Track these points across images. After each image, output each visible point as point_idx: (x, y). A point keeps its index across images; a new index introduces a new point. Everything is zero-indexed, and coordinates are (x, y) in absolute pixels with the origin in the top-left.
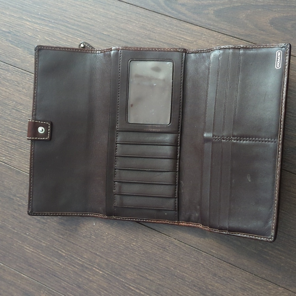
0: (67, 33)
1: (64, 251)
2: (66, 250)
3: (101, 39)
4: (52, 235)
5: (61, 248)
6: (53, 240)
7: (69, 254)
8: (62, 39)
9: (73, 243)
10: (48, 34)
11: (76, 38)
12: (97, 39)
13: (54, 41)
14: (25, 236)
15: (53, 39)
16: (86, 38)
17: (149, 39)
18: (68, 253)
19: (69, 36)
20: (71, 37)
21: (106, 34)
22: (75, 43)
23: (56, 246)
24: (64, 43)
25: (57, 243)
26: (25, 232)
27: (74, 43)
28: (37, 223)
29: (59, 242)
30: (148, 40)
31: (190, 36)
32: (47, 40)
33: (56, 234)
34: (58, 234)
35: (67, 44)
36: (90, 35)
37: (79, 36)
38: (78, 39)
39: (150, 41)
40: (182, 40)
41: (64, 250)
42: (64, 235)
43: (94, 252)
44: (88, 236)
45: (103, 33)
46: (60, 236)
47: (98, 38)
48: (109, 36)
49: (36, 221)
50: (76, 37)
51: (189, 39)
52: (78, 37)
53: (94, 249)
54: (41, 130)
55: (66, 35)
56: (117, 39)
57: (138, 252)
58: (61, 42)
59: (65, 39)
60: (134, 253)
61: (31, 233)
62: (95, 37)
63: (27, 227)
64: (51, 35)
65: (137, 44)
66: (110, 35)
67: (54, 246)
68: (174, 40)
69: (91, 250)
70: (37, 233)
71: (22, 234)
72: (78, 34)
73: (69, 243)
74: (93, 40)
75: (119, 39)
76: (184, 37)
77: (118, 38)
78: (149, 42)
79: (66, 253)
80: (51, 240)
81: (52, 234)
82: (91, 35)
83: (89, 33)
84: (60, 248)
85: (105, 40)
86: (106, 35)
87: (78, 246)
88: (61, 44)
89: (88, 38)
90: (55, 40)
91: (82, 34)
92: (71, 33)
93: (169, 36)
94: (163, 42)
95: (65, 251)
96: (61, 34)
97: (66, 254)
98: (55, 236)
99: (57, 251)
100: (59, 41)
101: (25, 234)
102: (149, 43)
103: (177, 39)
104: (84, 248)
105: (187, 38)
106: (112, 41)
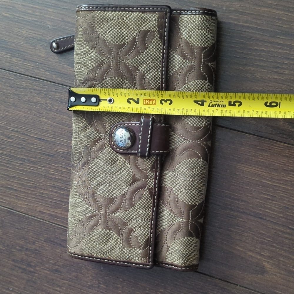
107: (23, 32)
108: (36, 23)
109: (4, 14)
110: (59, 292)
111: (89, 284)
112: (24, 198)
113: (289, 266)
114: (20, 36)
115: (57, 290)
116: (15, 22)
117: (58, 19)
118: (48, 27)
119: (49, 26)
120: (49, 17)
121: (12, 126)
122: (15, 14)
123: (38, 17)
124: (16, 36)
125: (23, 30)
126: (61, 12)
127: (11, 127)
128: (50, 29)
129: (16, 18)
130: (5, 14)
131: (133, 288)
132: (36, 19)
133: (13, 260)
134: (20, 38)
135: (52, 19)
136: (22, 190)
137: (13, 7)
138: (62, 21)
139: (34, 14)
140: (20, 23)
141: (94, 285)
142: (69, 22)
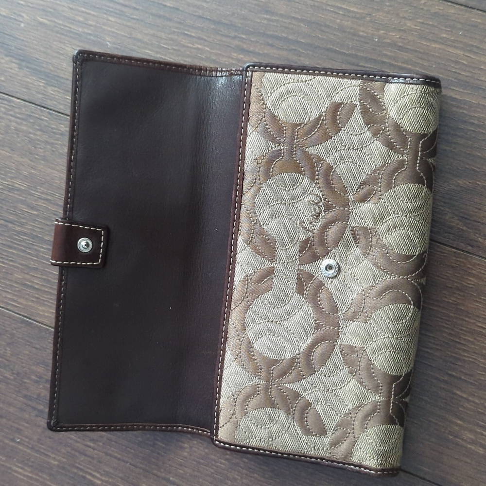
0: (84, 8)
1: (98, 475)
2: (103, 473)
3: (160, 16)
4: (70, 442)
5: (91, 470)
6: (73, 452)
7: (110, 480)
8: (74, 20)
9: (116, 457)
10: (43, 10)
11: (105, 16)
12: (151, 17)
13: (58, 25)
14: (13, 444)
15: (55, 22)
16: (127, 16)
17: (267, 12)
18: (107, 479)
19: (89, 14)
20: (94, 15)
21: (172, 6)
22: (103, 27)
23: (79, 464)
24: (80, 30)
25: (82, 458)
26: (11, 437)
27: (101, 27)
28: (37, 416)
29: (86, 455)
30: (265, 16)
31: (356, 4)
32: (41, 23)
33: (79, 440)
34: (84, 440)
35: (86, 30)
36: (135, 8)
37: (112, 12)
38: (110, 18)
39: (268, 17)
40: (339, 14)
41: (98, 472)
42: (97, 441)
43: (163, 475)
44: (149, 443)
45: (164, 3)
46: (89, 443)
47: (152, 14)
48: (177, 9)
49: (36, 412)
50: (105, 14)
51: (356, 10)
52: (111, 16)
53: (162, 470)
54: (83, 244)
55: (83, 12)
56: (194, 15)
57: (259, 475)
58: (71, 26)
59: (81, 19)
60: (251, 477)
61: (24, 438)
62: (147, 13)
63: (16, 425)
64: (50, 12)
65: (240, 25)
66: (181, 9)
67: (77, 465)
68: (323, 14)
69: (155, 472)
70: (39, 439)
71: (7, 441)
72: (109, 7)
73: (109, 457)
74: (142, 21)
75: (200, 17)
76: (344, 6)
77: (197, 14)
78: (266, 19)
79: (103, 478)
80: (68, 452)
81: (71, 439)
82: (138, 9)
83: (134, 5)
84: (88, 468)
85: (170, 20)
86: (170, 7)
87: (128, 464)
88: (72, 30)
89: (132, 16)
90: (61, 22)
91: (119, 7)
92: (94, 7)
93: (311, 6)
94: (298, 18)
95: (101, 475)
96: (71, 9)
97: (101, 480)
98: (78, 445)
99: (84, 475)
100: (68, 25)
101: (13, 440)
102: (265, 22)
103: (329, 10)
104: (140, 468)
105: (352, 9)
106: (184, 21)
107: (67, 48)
108: (89, 37)
109: (39, 18)
110: (92, 450)
111: (139, 439)
112: (49, 302)
113: (443, 430)
114: (62, 54)
115: (89, 447)
116: (57, 32)
117: (123, 33)
118: (107, 45)
119: (108, 43)
120: (109, 29)
121: (39, 190)
122: (56, 20)
123: (92, 28)
124: (55, 55)
125: (67, 46)
126: (129, 24)
127: (38, 192)
128: (108, 48)
129: (57, 27)
130: (41, 20)
131: (206, 451)
132: (90, 32)
133: (25, 396)
134: (62, 57)
135: (113, 32)
136: (46, 290)
137: (54, 9)
138: (130, 38)
139: (86, 22)
140: (63, 34)
141: (147, 442)
142: (139, 40)
